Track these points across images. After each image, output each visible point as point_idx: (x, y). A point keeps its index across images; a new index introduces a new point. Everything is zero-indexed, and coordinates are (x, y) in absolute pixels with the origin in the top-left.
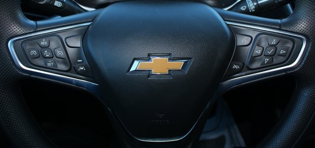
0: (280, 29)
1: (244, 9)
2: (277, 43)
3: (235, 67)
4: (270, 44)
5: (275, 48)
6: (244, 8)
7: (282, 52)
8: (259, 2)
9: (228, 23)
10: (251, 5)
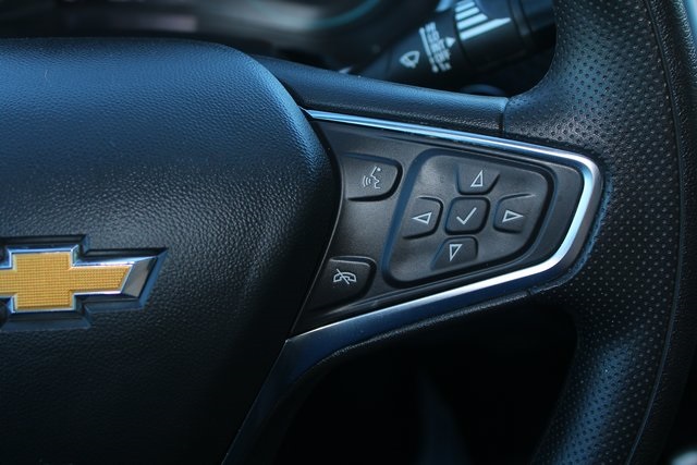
0: (500, 134)
1: (412, 64)
2: (489, 185)
3: (343, 277)
4: (464, 189)
5: (483, 202)
6: (412, 58)
7: (510, 216)
8: (464, 36)
9: (315, 114)
10: (436, 47)
